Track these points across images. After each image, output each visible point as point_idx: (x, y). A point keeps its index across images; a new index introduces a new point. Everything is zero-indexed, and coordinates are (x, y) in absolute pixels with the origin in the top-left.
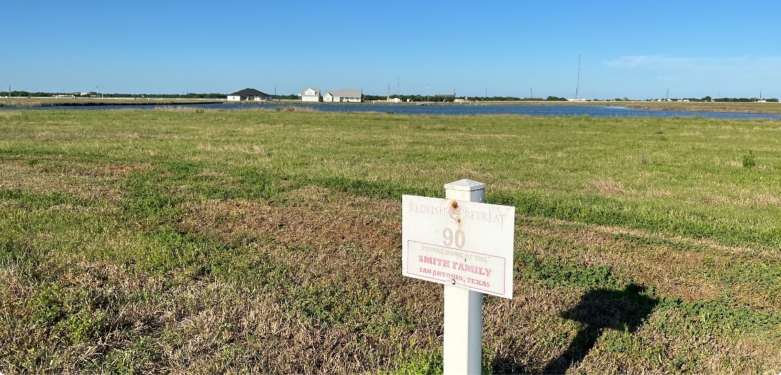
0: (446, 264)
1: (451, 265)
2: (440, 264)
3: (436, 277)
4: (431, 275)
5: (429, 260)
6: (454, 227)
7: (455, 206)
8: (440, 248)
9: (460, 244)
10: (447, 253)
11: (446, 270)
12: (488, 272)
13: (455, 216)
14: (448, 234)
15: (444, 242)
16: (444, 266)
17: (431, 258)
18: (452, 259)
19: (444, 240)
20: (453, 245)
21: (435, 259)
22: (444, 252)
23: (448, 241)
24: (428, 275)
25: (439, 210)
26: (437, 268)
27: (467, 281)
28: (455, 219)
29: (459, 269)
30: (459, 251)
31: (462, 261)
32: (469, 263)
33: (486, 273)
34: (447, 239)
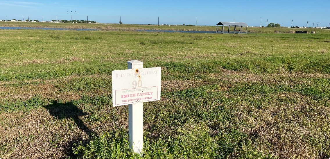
0: (134, 95)
1: (136, 95)
2: (131, 96)
3: (129, 102)
4: (127, 102)
5: (126, 96)
6: (137, 79)
7: (137, 71)
8: (131, 90)
9: (140, 85)
10: (134, 91)
11: (134, 98)
12: (152, 93)
13: (137, 75)
14: (134, 83)
15: (133, 87)
16: (133, 96)
17: (127, 95)
18: (136, 93)
19: (133, 86)
20: (137, 87)
21: (129, 95)
22: (133, 91)
23: (134, 86)
24: (126, 102)
25: (130, 74)
26: (130, 98)
27: (143, 99)
28: (137, 76)
29: (140, 95)
30: (140, 89)
31: (141, 92)
32: (144, 92)
33: (151, 94)
34: (134, 85)
